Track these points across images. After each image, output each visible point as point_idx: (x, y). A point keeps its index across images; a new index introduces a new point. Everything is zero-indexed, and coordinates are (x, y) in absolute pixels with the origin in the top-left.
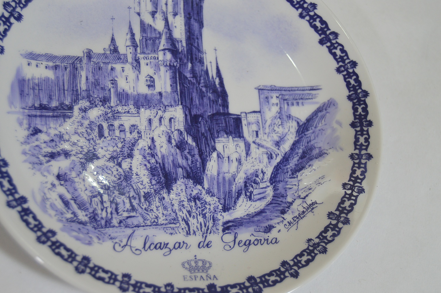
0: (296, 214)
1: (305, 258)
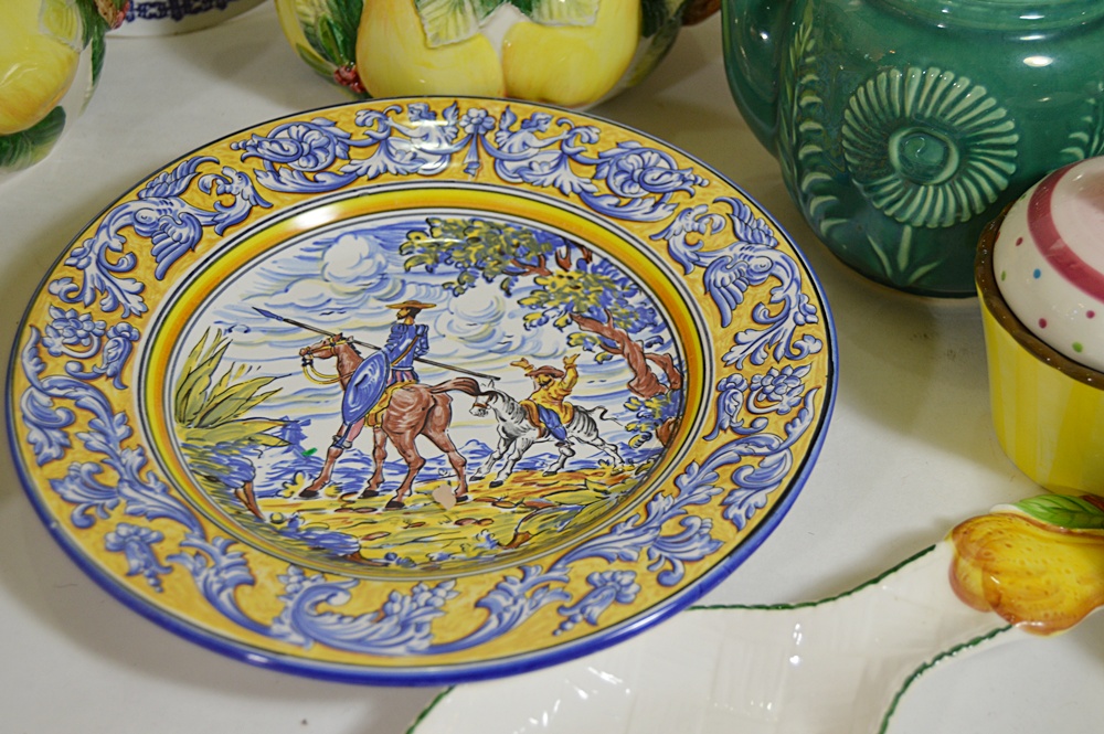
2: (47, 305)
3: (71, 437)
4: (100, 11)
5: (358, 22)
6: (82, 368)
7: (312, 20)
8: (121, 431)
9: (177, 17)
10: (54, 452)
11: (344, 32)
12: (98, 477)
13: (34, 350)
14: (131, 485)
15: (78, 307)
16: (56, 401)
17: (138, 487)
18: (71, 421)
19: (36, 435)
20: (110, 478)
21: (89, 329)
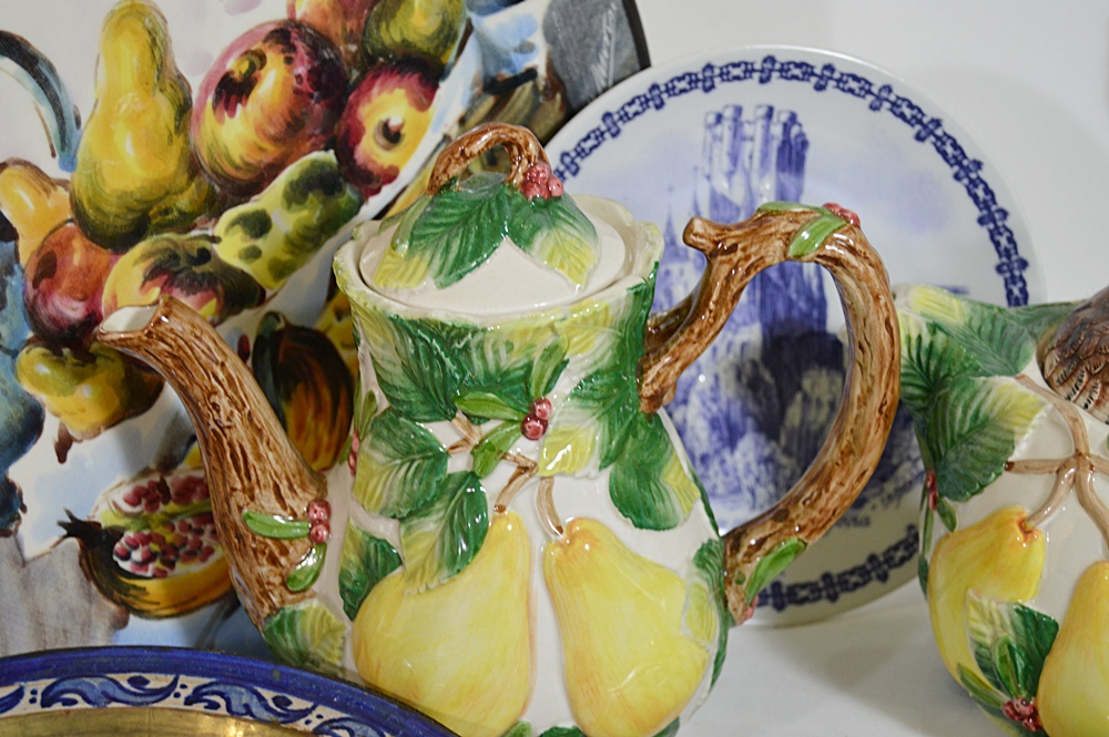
0: (901, 484)
1: (900, 554)
4: (730, 605)
5: (1048, 650)
7: (988, 641)
9: (779, 607)
11: (1029, 659)
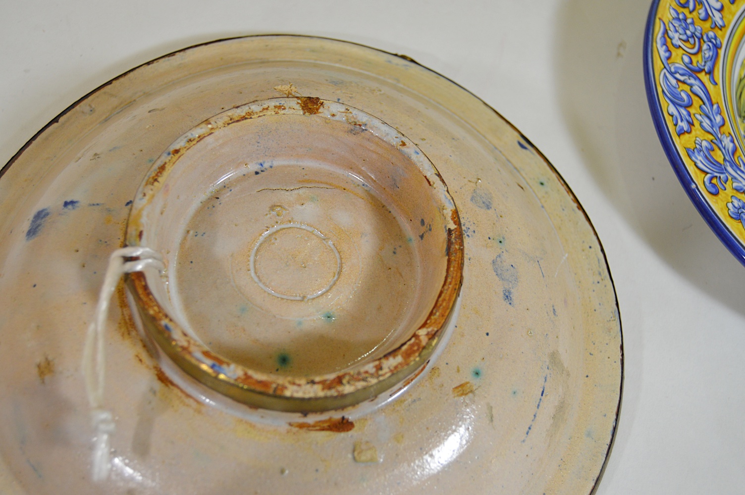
2: (668, 5)
3: (692, 116)
6: (691, 62)
8: (718, 119)
10: (684, 125)
12: (712, 153)
13: (663, 39)
14: (731, 166)
15: (686, 11)
16: (680, 84)
17: (735, 167)
18: (690, 105)
19: (672, 109)
20: (719, 156)
21: (693, 31)
